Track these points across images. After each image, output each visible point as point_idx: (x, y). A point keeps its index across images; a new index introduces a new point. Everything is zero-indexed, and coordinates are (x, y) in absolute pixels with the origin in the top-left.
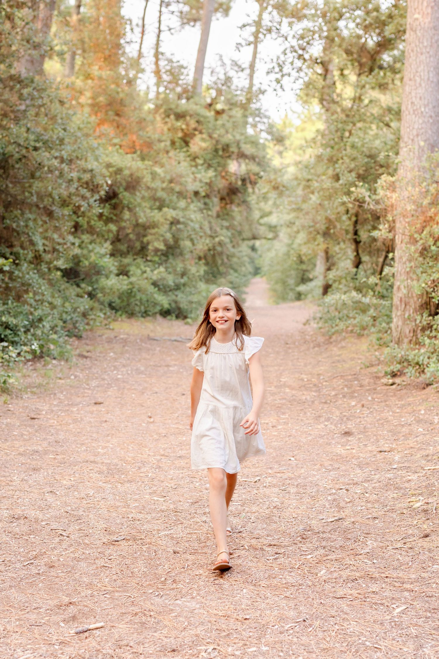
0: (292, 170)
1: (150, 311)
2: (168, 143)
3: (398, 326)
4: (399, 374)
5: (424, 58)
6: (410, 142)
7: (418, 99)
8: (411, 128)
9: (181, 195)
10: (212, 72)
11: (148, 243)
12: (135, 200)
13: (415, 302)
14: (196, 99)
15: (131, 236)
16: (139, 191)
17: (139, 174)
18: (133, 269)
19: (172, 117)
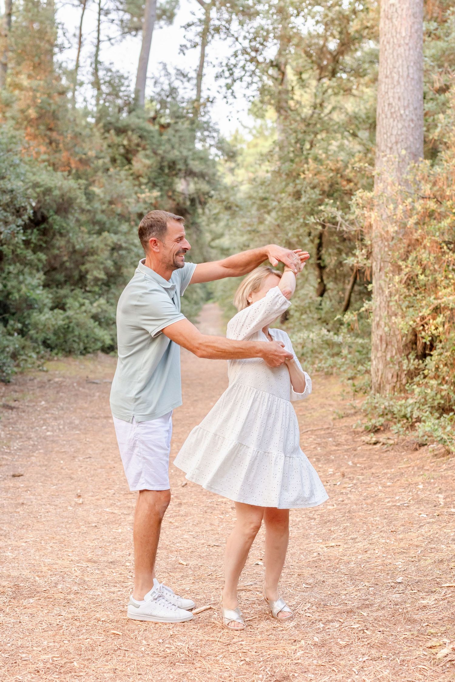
0: (245, 188)
1: (90, 348)
2: (107, 160)
3: (378, 370)
4: (382, 429)
5: (403, 51)
6: (388, 151)
7: (396, 100)
8: (389, 134)
9: (123, 217)
10: (156, 83)
11: (87, 272)
12: (68, 225)
13: (398, 342)
14: (139, 112)
15: (68, 264)
16: (73, 215)
17: (72, 195)
18: (69, 301)
19: (112, 132)
